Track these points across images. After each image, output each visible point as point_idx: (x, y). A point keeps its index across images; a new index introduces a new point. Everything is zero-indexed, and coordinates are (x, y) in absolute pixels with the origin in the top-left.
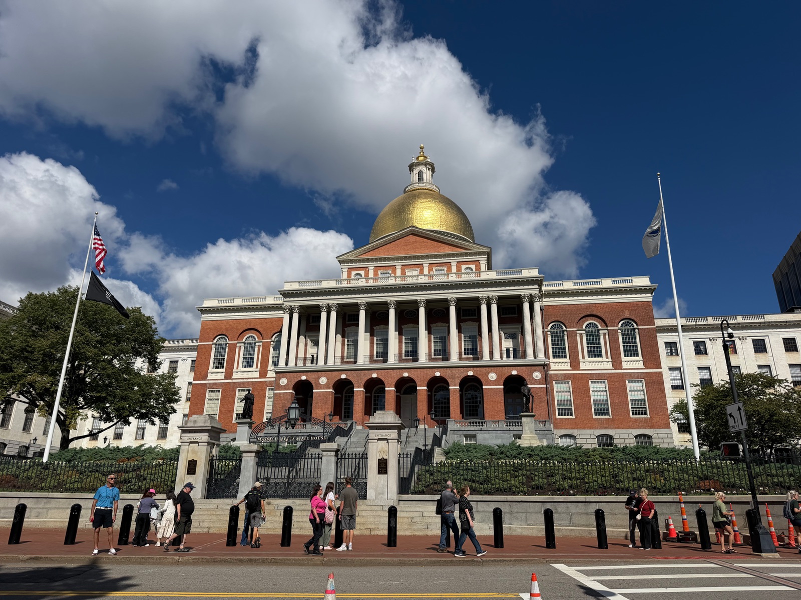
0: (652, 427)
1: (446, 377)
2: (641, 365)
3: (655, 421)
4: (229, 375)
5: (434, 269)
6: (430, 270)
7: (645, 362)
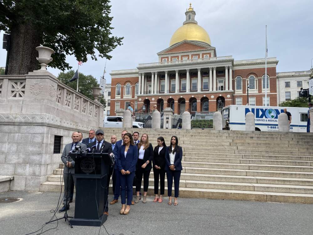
1: (196, 97)
2: (269, 91)
4: (122, 97)
5: (193, 57)
6: (192, 57)
7: (271, 90)
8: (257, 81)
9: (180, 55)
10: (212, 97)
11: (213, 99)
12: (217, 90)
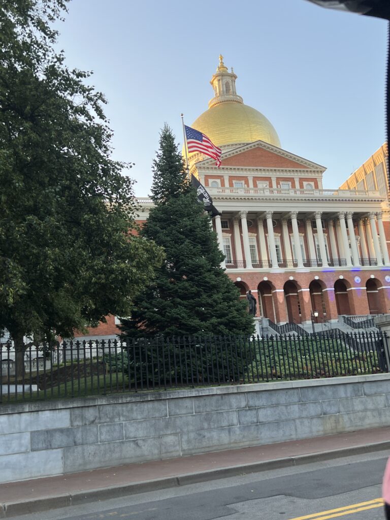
1: (323, 280)
5: (281, 183)
6: (278, 184)
9: (250, 175)
10: (357, 279)
11: (360, 285)
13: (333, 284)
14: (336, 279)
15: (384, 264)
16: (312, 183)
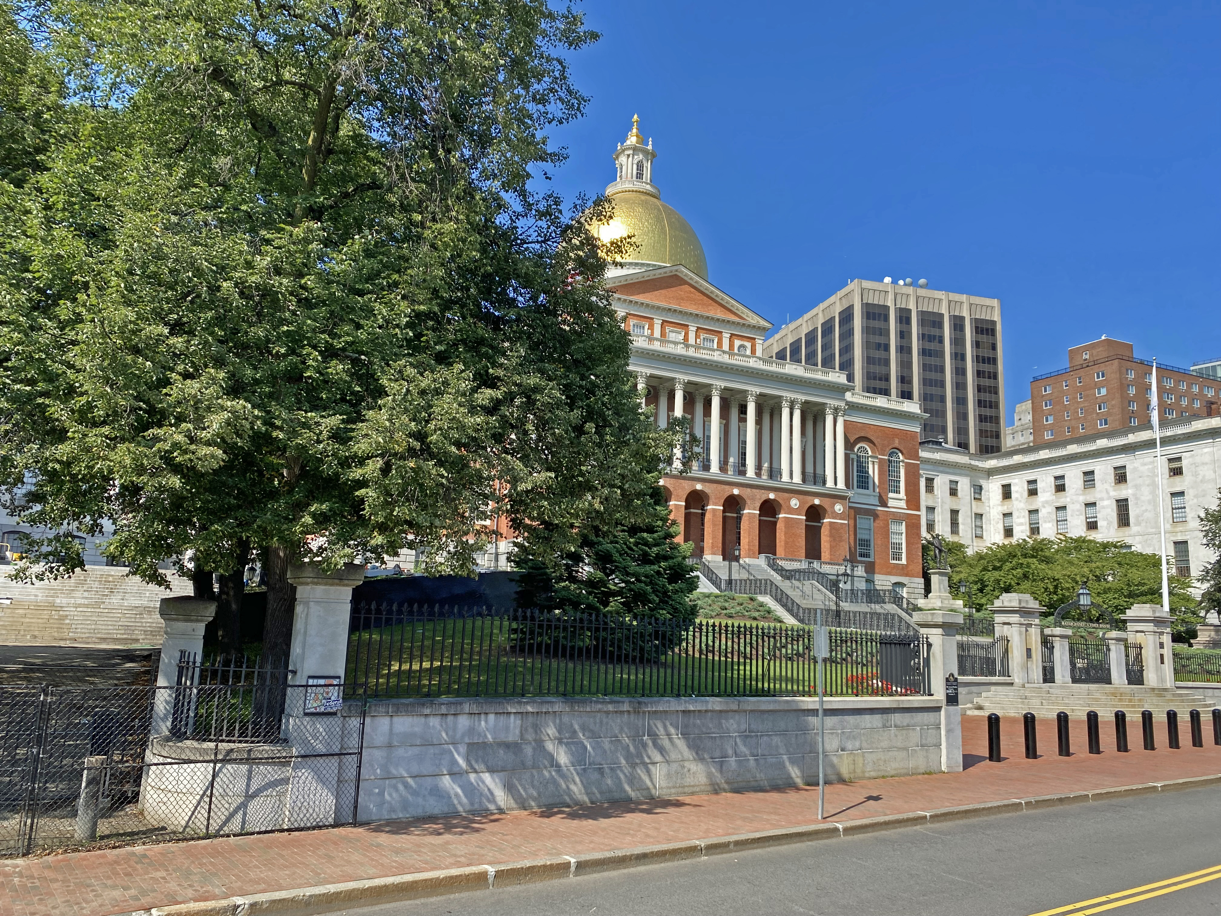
0: (907, 575)
1: (745, 497)
2: (903, 504)
3: (911, 568)
5: (702, 336)
6: (697, 336)
7: (908, 502)
8: (876, 467)
9: (657, 317)
10: (794, 503)
11: (797, 511)
12: (804, 480)
13: (758, 505)
14: (764, 498)
15: (836, 484)
16: (748, 345)
